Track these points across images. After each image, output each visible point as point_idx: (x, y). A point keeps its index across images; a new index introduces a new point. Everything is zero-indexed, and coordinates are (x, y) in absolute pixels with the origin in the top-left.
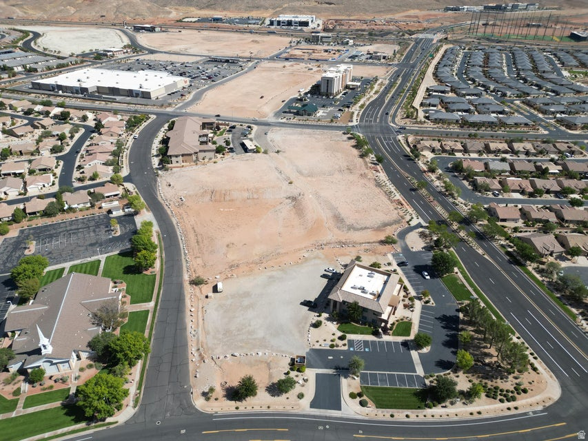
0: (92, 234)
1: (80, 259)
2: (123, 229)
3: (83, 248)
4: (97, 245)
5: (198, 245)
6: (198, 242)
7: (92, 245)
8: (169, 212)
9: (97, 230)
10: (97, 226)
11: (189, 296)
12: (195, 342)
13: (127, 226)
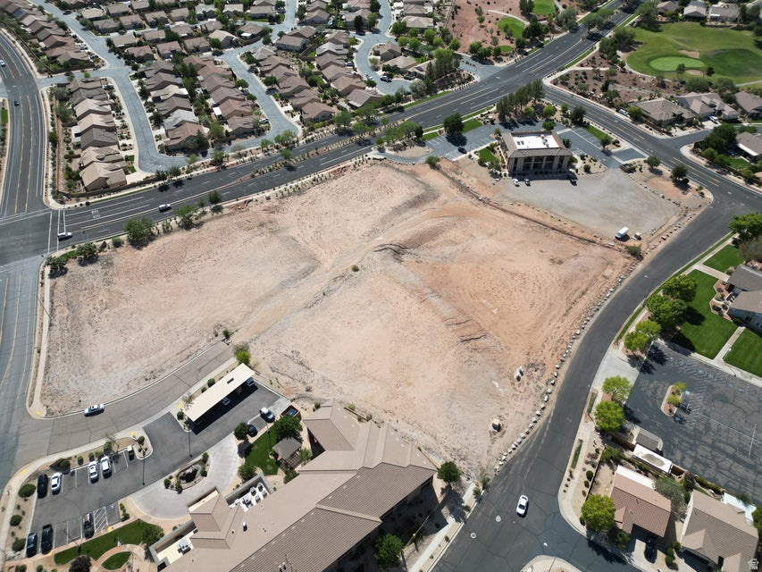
0: (714, 423)
1: (751, 385)
2: (659, 392)
3: (740, 403)
4: (716, 392)
5: (587, 290)
6: (583, 293)
7: (725, 400)
8: (566, 367)
9: (701, 428)
10: (696, 436)
11: (655, 250)
12: (683, 221)
13: (649, 393)
